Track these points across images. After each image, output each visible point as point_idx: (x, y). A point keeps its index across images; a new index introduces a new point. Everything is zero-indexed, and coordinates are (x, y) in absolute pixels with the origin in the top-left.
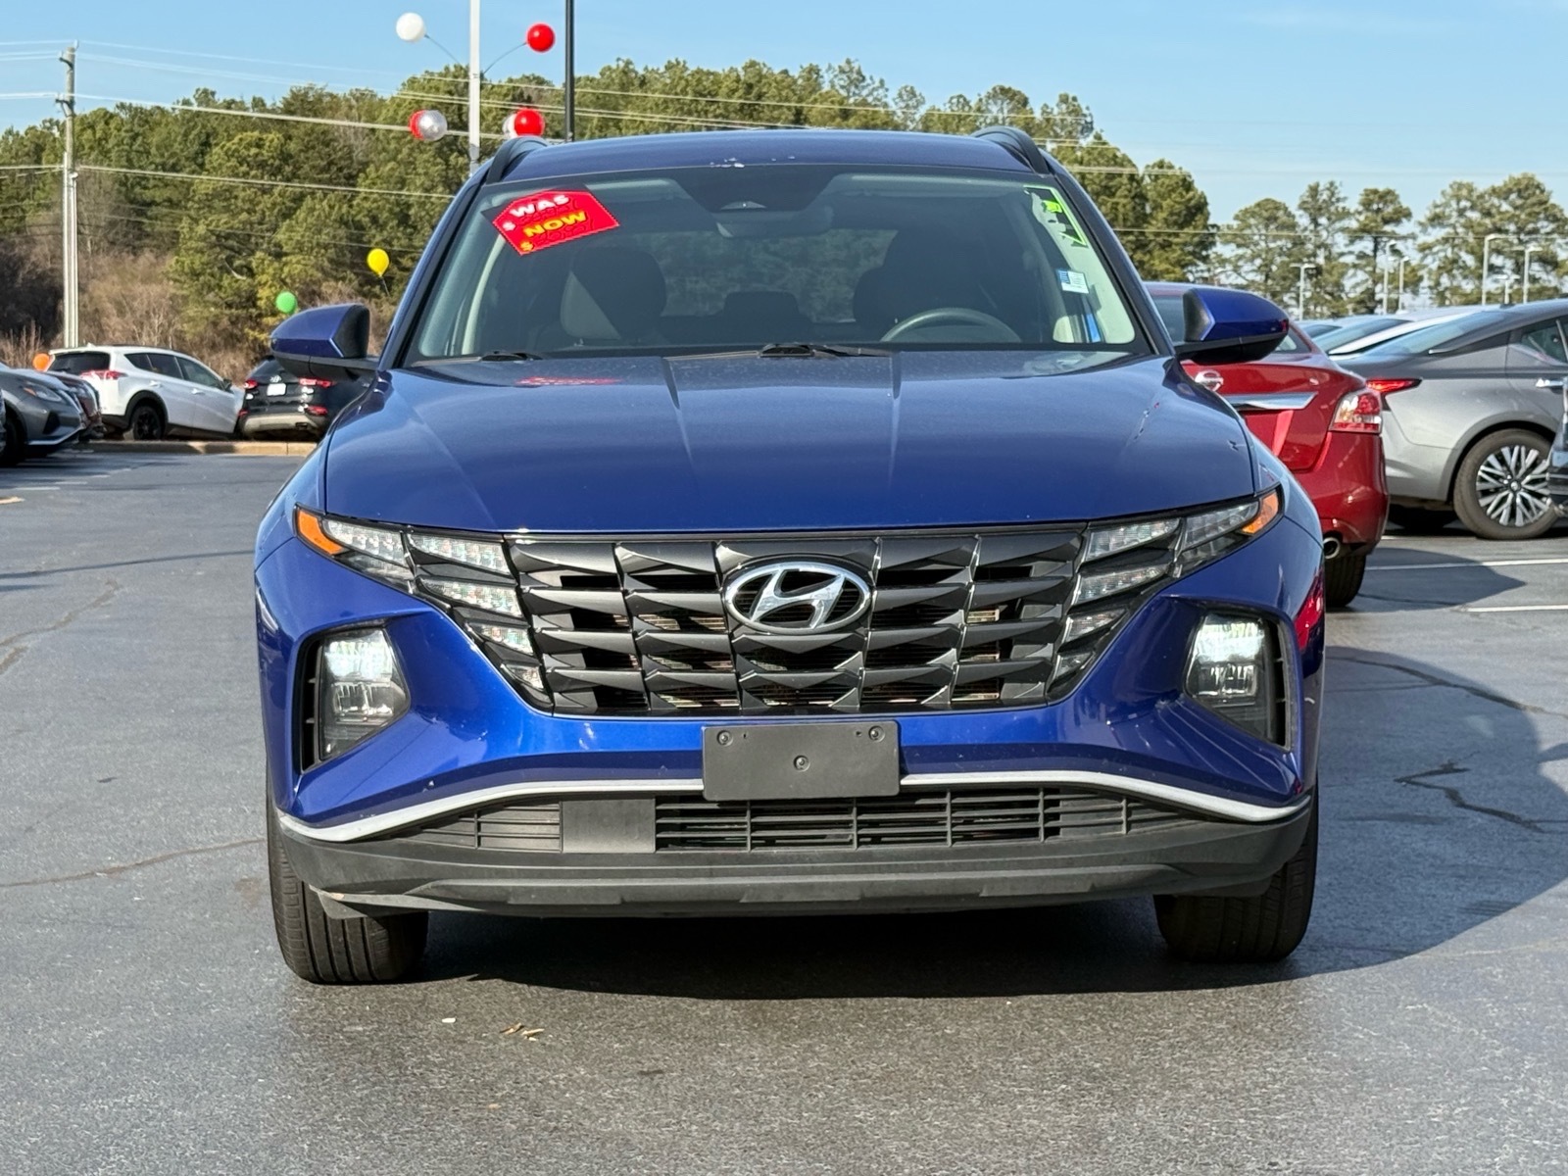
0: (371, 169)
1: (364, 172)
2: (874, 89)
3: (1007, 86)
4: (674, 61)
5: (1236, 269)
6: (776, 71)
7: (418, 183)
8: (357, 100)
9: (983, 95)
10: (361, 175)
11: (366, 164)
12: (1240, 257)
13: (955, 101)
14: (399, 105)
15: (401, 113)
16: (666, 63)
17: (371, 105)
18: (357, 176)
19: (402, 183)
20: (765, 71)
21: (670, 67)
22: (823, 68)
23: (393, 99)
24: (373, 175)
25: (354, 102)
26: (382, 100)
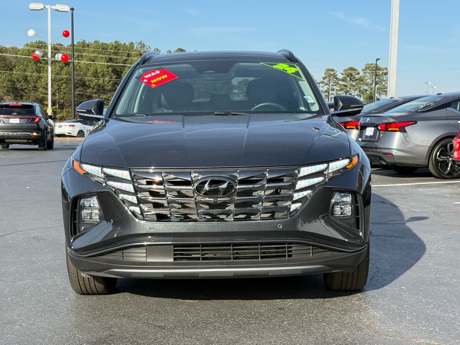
0: (17, 67)
1: (15, 68)
2: (148, 48)
3: (181, 48)
4: (96, 40)
5: (238, 96)
6: (123, 43)
7: (30, 70)
8: (12, 49)
9: (175, 50)
10: (14, 68)
11: (16, 66)
12: (239, 93)
13: (168, 52)
14: (24, 51)
15: (24, 52)
16: (94, 41)
17: (16, 50)
18: (13, 69)
19: (25, 71)
20: (120, 43)
22: (134, 43)
23: (22, 49)
24: (17, 69)
25: (11, 50)
26: (19, 49)
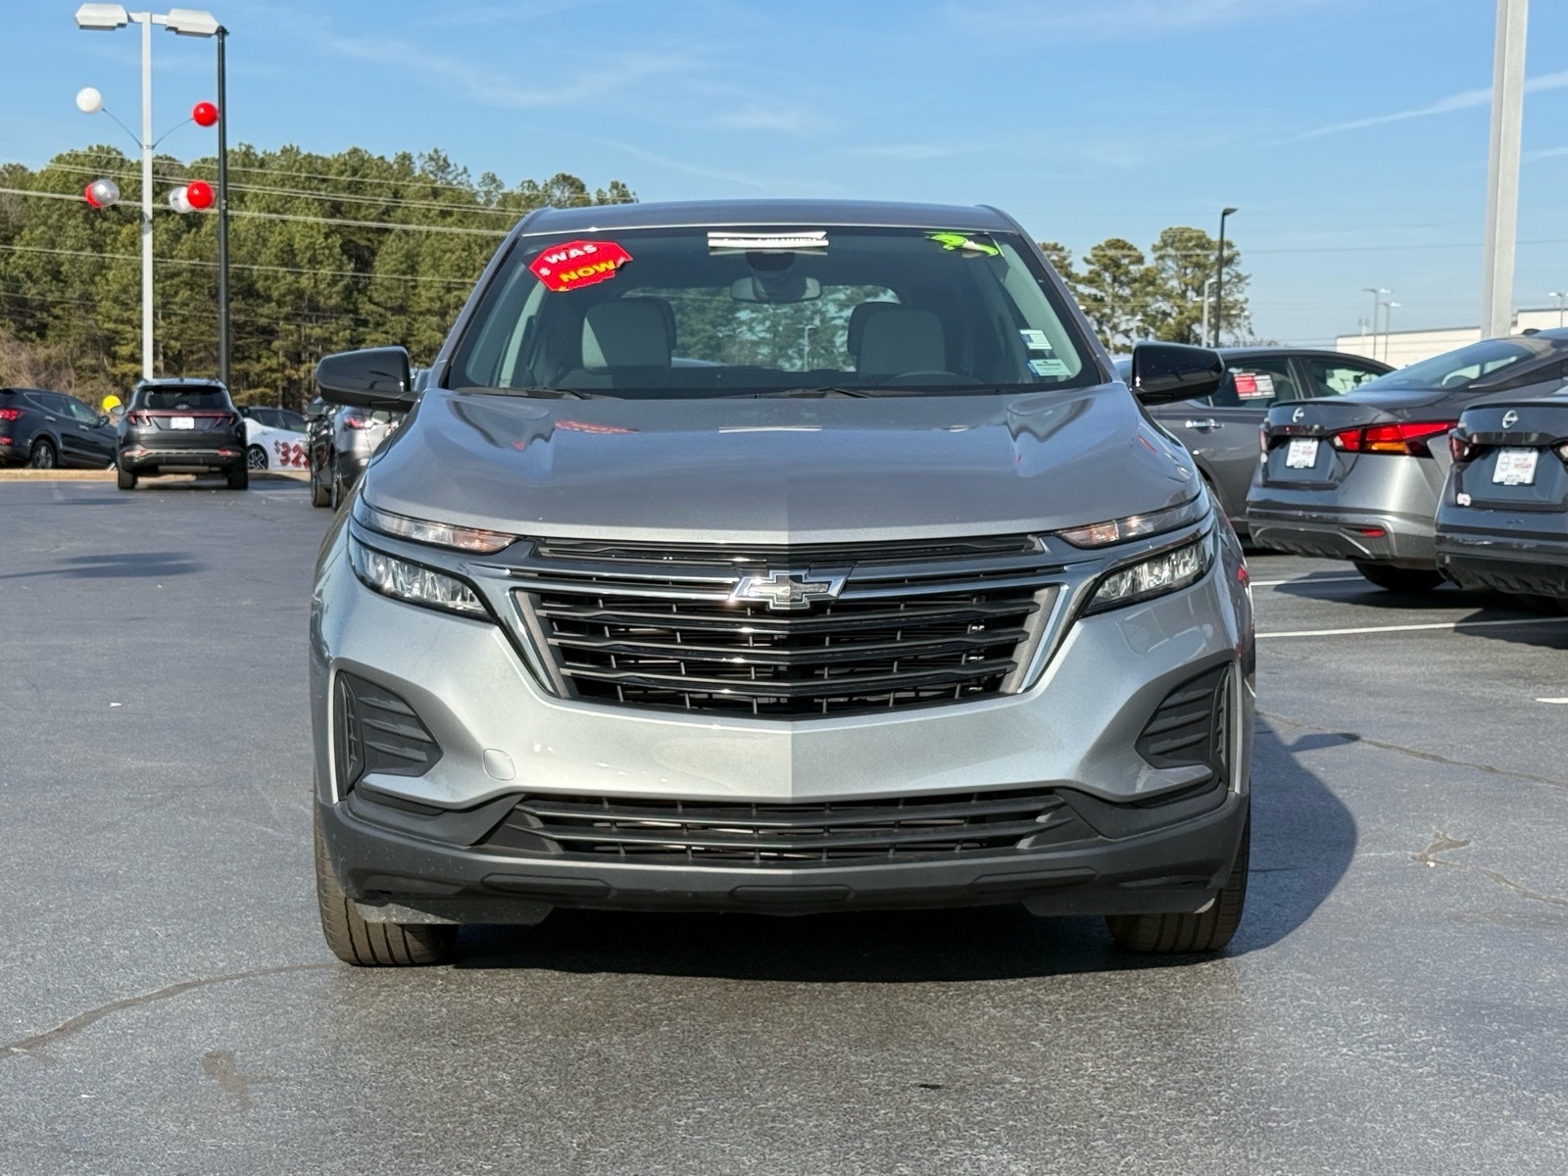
0: (26, 232)
1: (19, 234)
2: (458, 175)
3: (567, 174)
4: (288, 147)
5: (751, 330)
6: (376, 157)
7: (69, 243)
8: (10, 173)
9: (548, 181)
10: (17, 237)
11: (21, 228)
12: (753, 320)
13: (526, 185)
14: (48, 179)
15: (51, 184)
16: (281, 148)
17: (23, 178)
18: (13, 237)
19: (53, 244)
20: (366, 157)
21: (284, 151)
22: (415, 155)
23: (42, 173)
24: (28, 237)
25: (7, 176)
26: (32, 174)
